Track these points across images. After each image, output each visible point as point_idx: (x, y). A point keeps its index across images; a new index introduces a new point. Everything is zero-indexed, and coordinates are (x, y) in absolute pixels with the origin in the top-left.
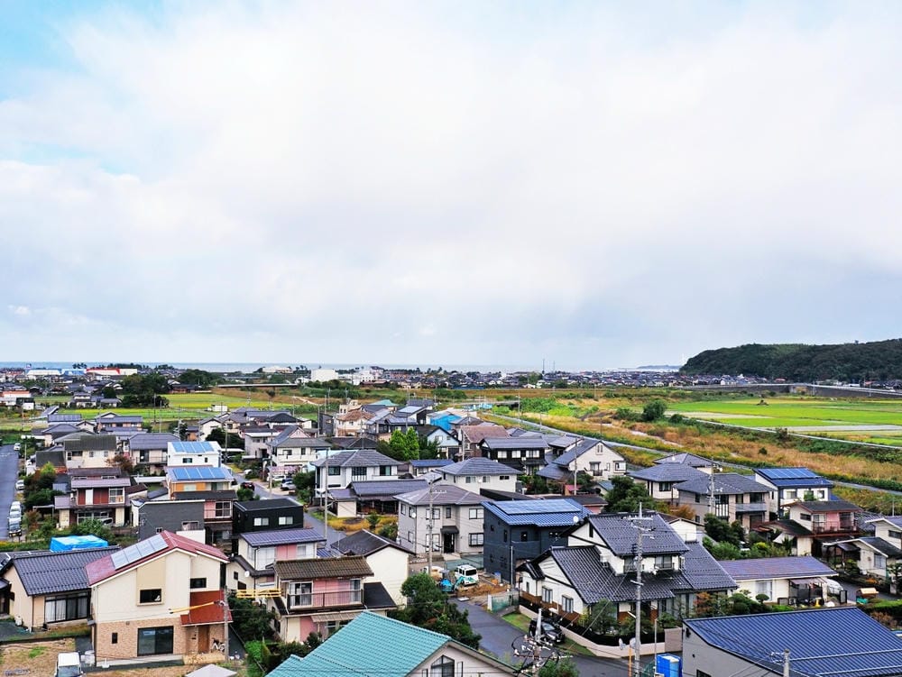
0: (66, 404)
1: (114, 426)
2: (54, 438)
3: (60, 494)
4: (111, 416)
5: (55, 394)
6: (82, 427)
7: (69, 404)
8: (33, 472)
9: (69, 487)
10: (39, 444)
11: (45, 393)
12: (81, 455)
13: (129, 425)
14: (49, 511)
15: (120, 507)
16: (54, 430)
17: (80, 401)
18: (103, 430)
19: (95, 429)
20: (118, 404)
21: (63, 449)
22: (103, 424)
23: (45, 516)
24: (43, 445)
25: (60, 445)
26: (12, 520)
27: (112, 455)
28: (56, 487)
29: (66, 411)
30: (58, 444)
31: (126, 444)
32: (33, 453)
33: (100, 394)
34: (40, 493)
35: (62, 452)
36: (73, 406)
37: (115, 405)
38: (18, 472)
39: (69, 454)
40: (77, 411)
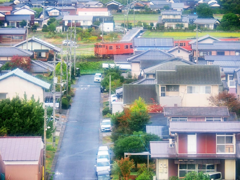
0: (152, 25)
1: (214, 53)
2: (143, 68)
3: (155, 138)
4: (210, 41)
5: (137, 13)
6: (176, 54)
7: (155, 24)
8: (121, 110)
9: (165, 130)
10: (125, 75)
11: (126, 10)
12: (178, 91)
13: (232, 53)
14: (143, 160)
15: (230, 158)
16: (143, 58)
17: (169, 21)
18: (201, 59)
19: (191, 58)
20: (215, 26)
21: (155, 82)
22: (200, 51)
23: (139, 165)
24: (130, 76)
25: (151, 77)
26: (100, 170)
27: (215, 91)
28: (151, 130)
29: (153, 34)
30: (148, 75)
31: (232, 78)
32: (120, 86)
33: (192, 13)
34: (131, 137)
35: (154, 86)
36: (160, 28)
37: (212, 27)
38: (102, 110)
39: (163, 89)
40: (166, 34)
